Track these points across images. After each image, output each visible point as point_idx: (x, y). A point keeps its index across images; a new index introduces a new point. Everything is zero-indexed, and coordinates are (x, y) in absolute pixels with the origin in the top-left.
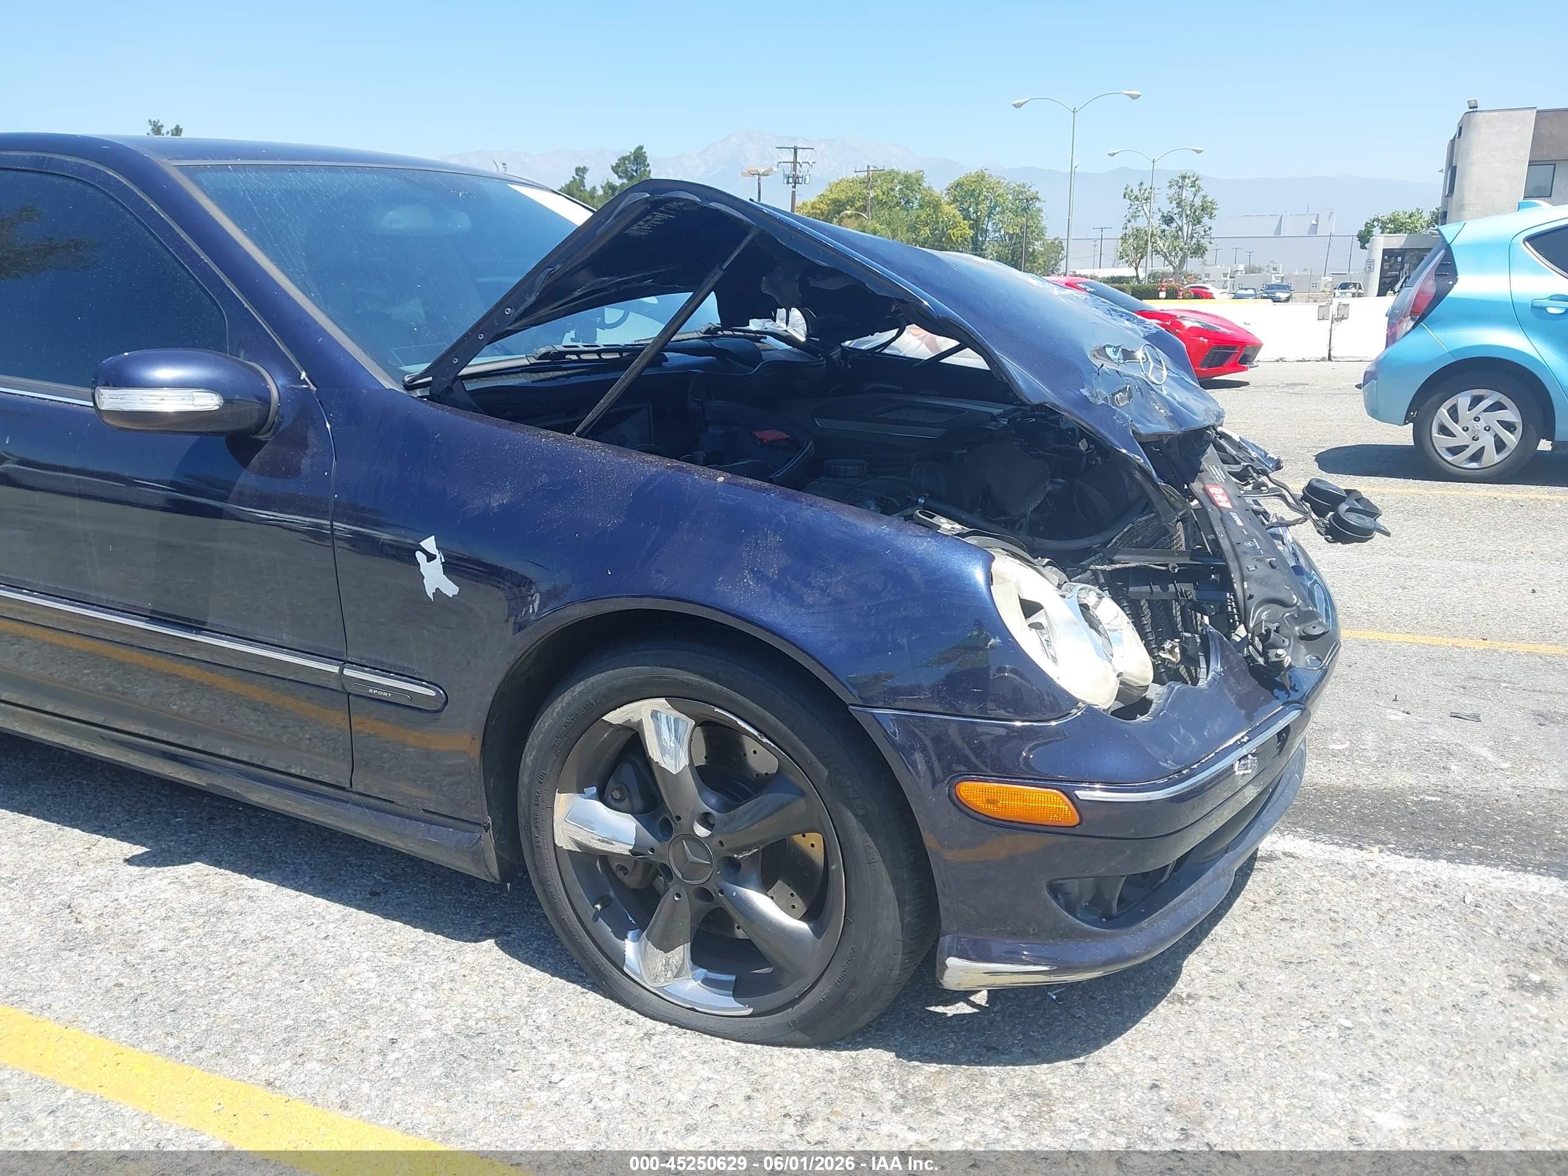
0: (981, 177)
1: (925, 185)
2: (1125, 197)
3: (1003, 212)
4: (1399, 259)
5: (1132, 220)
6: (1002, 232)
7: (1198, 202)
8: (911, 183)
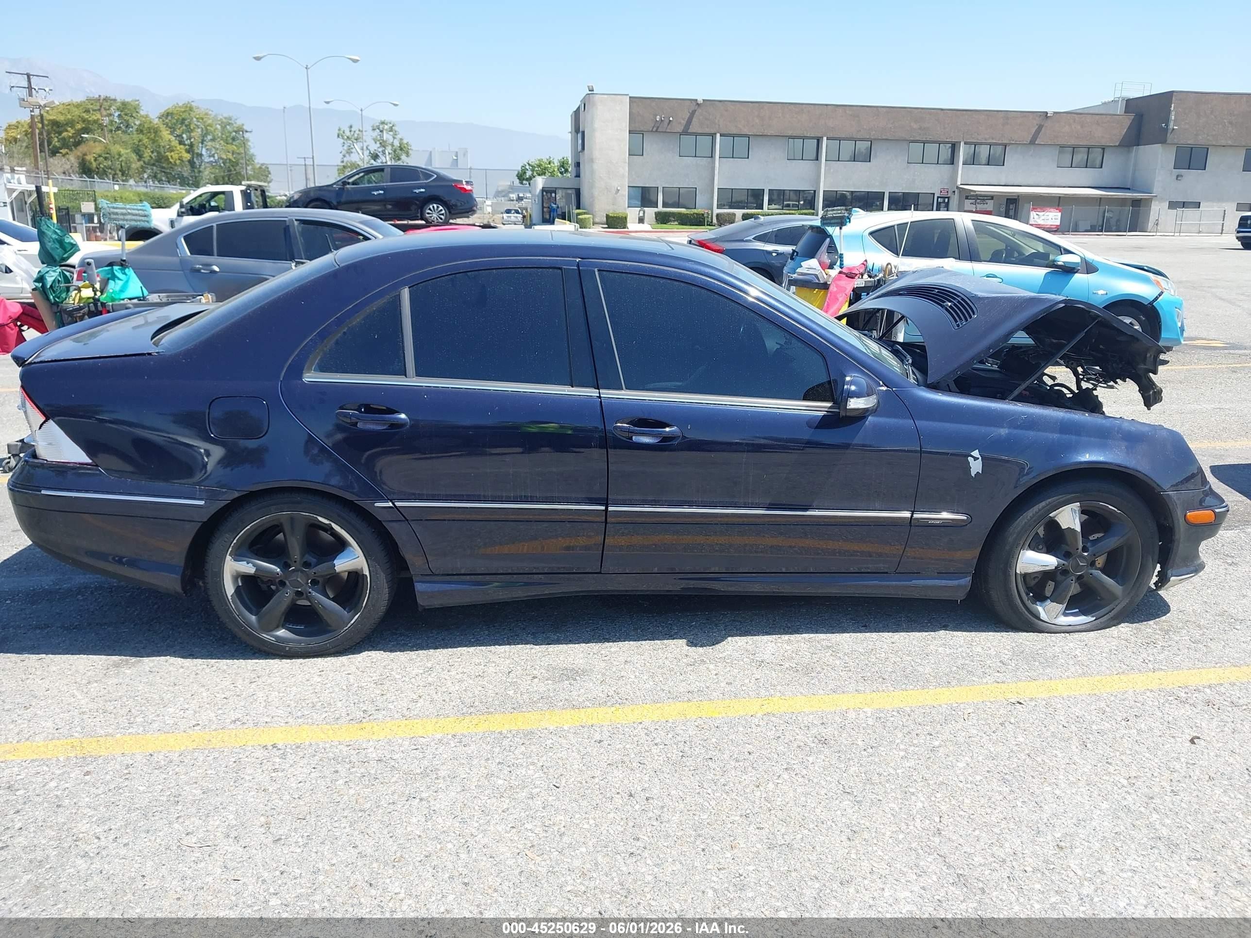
0: (189, 109)
1: (142, 113)
2: (338, 136)
3: (213, 140)
4: (553, 195)
5: (347, 155)
6: (216, 157)
7: (397, 143)
8: (127, 110)
